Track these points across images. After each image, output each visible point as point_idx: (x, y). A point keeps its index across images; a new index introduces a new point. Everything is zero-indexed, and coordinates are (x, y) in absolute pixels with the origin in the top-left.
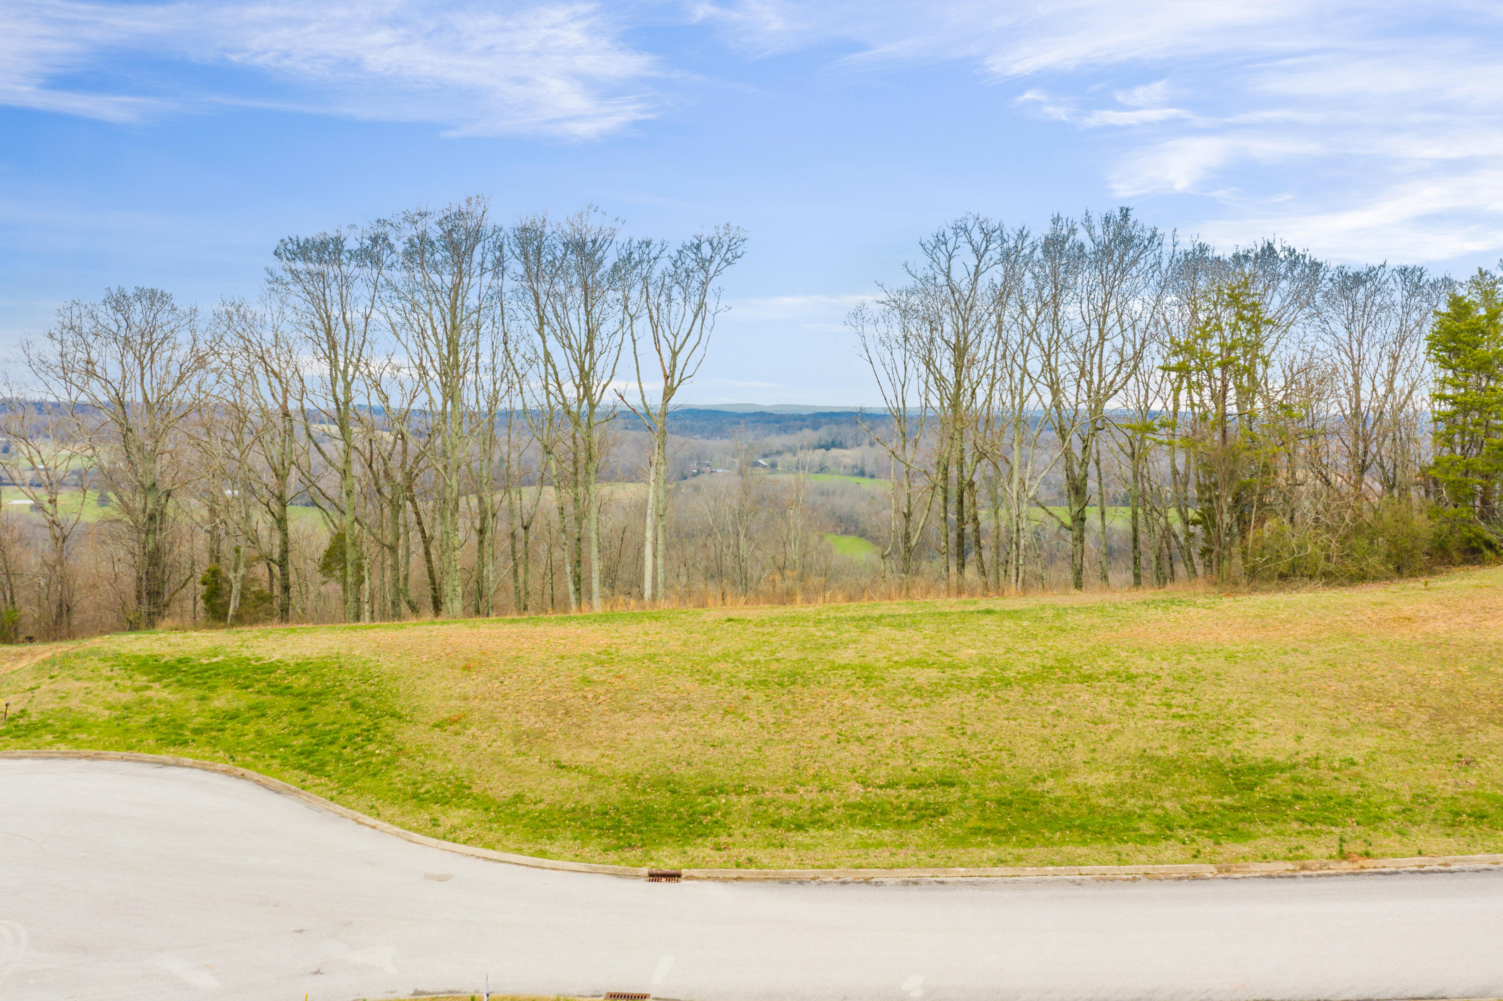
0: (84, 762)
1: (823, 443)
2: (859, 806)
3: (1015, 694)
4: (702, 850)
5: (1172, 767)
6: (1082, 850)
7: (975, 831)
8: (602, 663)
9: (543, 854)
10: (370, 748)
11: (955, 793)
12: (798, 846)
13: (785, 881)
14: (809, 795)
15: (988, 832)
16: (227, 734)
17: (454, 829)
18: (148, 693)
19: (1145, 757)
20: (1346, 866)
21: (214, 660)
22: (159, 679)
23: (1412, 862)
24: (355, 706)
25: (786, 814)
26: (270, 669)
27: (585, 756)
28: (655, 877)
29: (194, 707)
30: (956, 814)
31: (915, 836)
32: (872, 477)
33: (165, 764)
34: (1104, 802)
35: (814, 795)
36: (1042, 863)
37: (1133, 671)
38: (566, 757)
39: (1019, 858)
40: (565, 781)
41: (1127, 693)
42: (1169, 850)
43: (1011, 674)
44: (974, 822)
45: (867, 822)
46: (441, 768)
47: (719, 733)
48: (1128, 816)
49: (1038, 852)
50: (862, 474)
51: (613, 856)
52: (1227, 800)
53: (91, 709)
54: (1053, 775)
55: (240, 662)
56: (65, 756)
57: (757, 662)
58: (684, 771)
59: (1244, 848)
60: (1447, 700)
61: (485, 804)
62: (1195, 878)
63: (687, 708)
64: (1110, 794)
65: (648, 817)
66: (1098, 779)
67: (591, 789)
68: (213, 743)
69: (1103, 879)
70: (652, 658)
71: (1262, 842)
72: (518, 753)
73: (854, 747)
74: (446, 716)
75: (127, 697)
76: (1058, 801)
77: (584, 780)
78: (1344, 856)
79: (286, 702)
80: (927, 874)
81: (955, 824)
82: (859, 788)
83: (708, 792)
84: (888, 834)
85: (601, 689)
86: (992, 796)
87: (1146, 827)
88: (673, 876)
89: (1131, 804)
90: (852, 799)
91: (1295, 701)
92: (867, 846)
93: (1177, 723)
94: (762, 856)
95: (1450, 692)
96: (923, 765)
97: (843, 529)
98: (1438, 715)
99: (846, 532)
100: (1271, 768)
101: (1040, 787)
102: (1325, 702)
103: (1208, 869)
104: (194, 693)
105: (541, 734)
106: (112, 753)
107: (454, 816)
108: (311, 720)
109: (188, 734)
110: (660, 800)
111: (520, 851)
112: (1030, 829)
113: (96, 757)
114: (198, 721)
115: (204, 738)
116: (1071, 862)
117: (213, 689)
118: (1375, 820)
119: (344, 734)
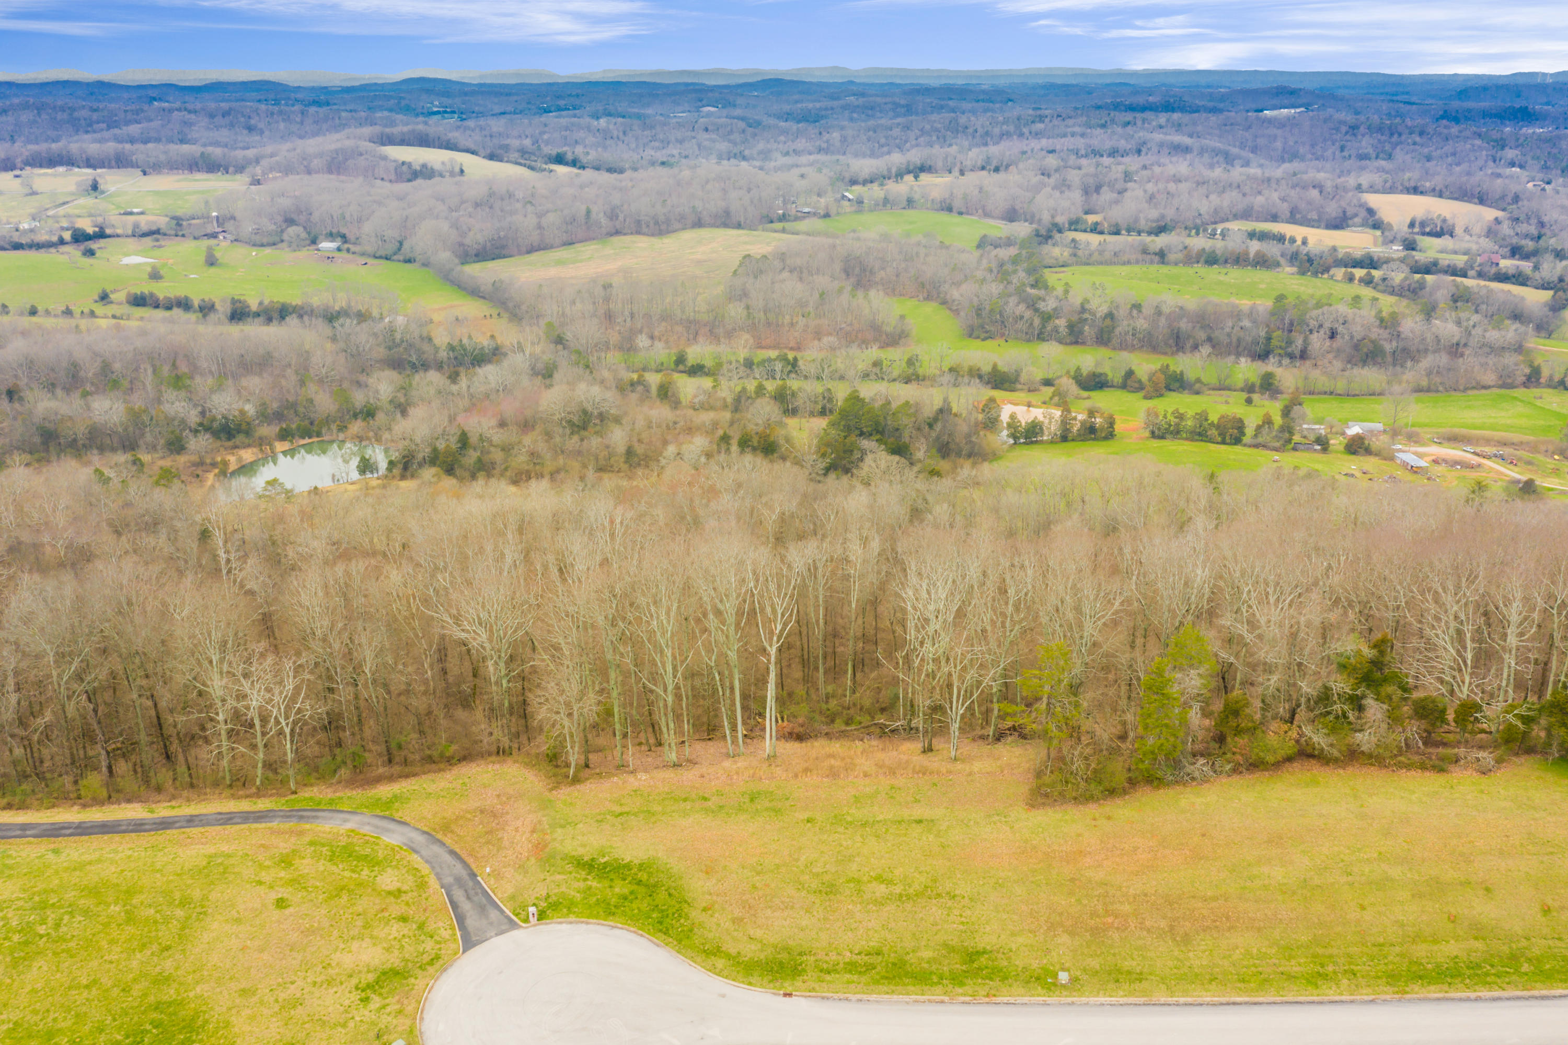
0: (584, 926)
1: (911, 168)
2: (848, 963)
3: (909, 906)
4: (798, 983)
5: (952, 949)
6: (913, 988)
7: (883, 977)
8: (758, 873)
9: (750, 984)
10: (682, 921)
11: (880, 958)
12: (829, 982)
13: (823, 998)
14: (834, 957)
15: (887, 978)
16: (627, 909)
17: (722, 970)
18: (589, 883)
19: (945, 945)
20: (987, 1000)
21: (605, 859)
22: (589, 874)
23: (1005, 999)
24: (670, 895)
25: (825, 966)
26: (628, 867)
27: (758, 933)
28: (785, 995)
29: (608, 892)
30: (879, 968)
31: (865, 979)
32: (961, 213)
33: (613, 927)
34: (926, 966)
35: (835, 957)
36: (900, 994)
37: (957, 892)
38: (752, 932)
39: (893, 992)
40: (754, 947)
41: (950, 908)
42: (938, 989)
43: (911, 891)
44: (884, 974)
45: (850, 972)
46: (711, 935)
47: (804, 923)
48: (931, 973)
49: (899, 988)
50: (950, 209)
51: (772, 985)
52: (964, 968)
53: (572, 893)
54: (913, 951)
55: (616, 860)
56: (577, 923)
57: (818, 875)
58: (792, 943)
59: (960, 991)
60: (1058, 919)
61: (729, 957)
62: (942, 1002)
63: (792, 908)
64: (928, 962)
65: (781, 964)
66: (927, 954)
67: (762, 951)
68: (624, 914)
69: (916, 1001)
70: (778, 867)
71: (966, 988)
72: (735, 930)
73: (849, 933)
74: (705, 904)
75: (582, 885)
76: (911, 965)
77: (759, 946)
78: (988, 995)
79: (642, 890)
80: (865, 997)
81: (878, 973)
82: (848, 954)
83: (800, 954)
84: (855, 977)
85: (761, 893)
86: (891, 960)
87: (935, 979)
88: (790, 995)
89: (934, 967)
90: (847, 960)
91: (1005, 916)
92: (848, 982)
93: (961, 927)
94: (817, 986)
95: (1061, 914)
96: (871, 944)
97: (925, 295)
98: (1052, 927)
99: (928, 298)
100: (984, 952)
101: (908, 957)
102: (1015, 917)
103: (946, 999)
104: (607, 883)
105: (741, 920)
106: (591, 920)
107: (720, 963)
108: (655, 903)
109: (613, 910)
110: (784, 956)
111: (743, 982)
112: (900, 978)
113: (588, 923)
114: (614, 901)
115: (619, 911)
116: (908, 994)
117: (612, 880)
118: (1004, 979)
119: (670, 912)
